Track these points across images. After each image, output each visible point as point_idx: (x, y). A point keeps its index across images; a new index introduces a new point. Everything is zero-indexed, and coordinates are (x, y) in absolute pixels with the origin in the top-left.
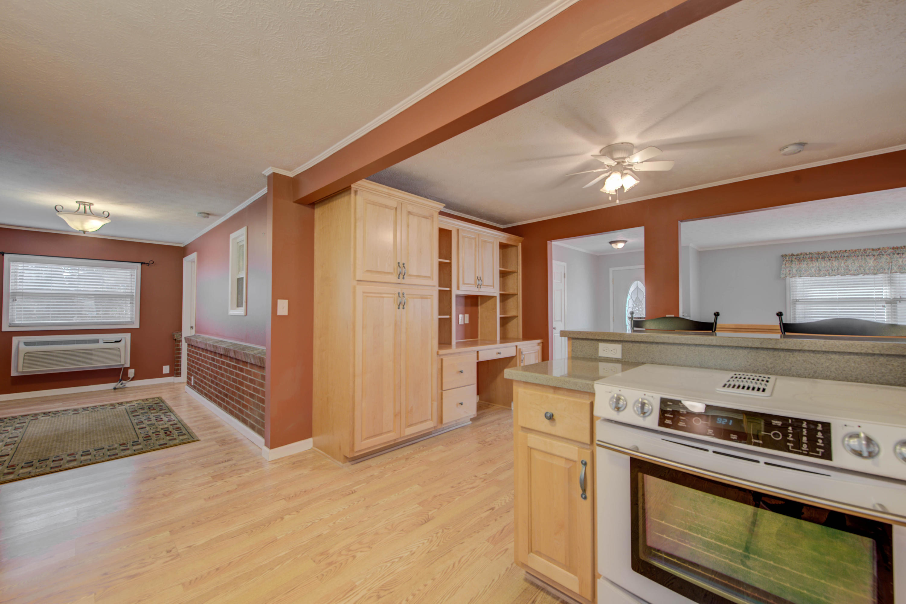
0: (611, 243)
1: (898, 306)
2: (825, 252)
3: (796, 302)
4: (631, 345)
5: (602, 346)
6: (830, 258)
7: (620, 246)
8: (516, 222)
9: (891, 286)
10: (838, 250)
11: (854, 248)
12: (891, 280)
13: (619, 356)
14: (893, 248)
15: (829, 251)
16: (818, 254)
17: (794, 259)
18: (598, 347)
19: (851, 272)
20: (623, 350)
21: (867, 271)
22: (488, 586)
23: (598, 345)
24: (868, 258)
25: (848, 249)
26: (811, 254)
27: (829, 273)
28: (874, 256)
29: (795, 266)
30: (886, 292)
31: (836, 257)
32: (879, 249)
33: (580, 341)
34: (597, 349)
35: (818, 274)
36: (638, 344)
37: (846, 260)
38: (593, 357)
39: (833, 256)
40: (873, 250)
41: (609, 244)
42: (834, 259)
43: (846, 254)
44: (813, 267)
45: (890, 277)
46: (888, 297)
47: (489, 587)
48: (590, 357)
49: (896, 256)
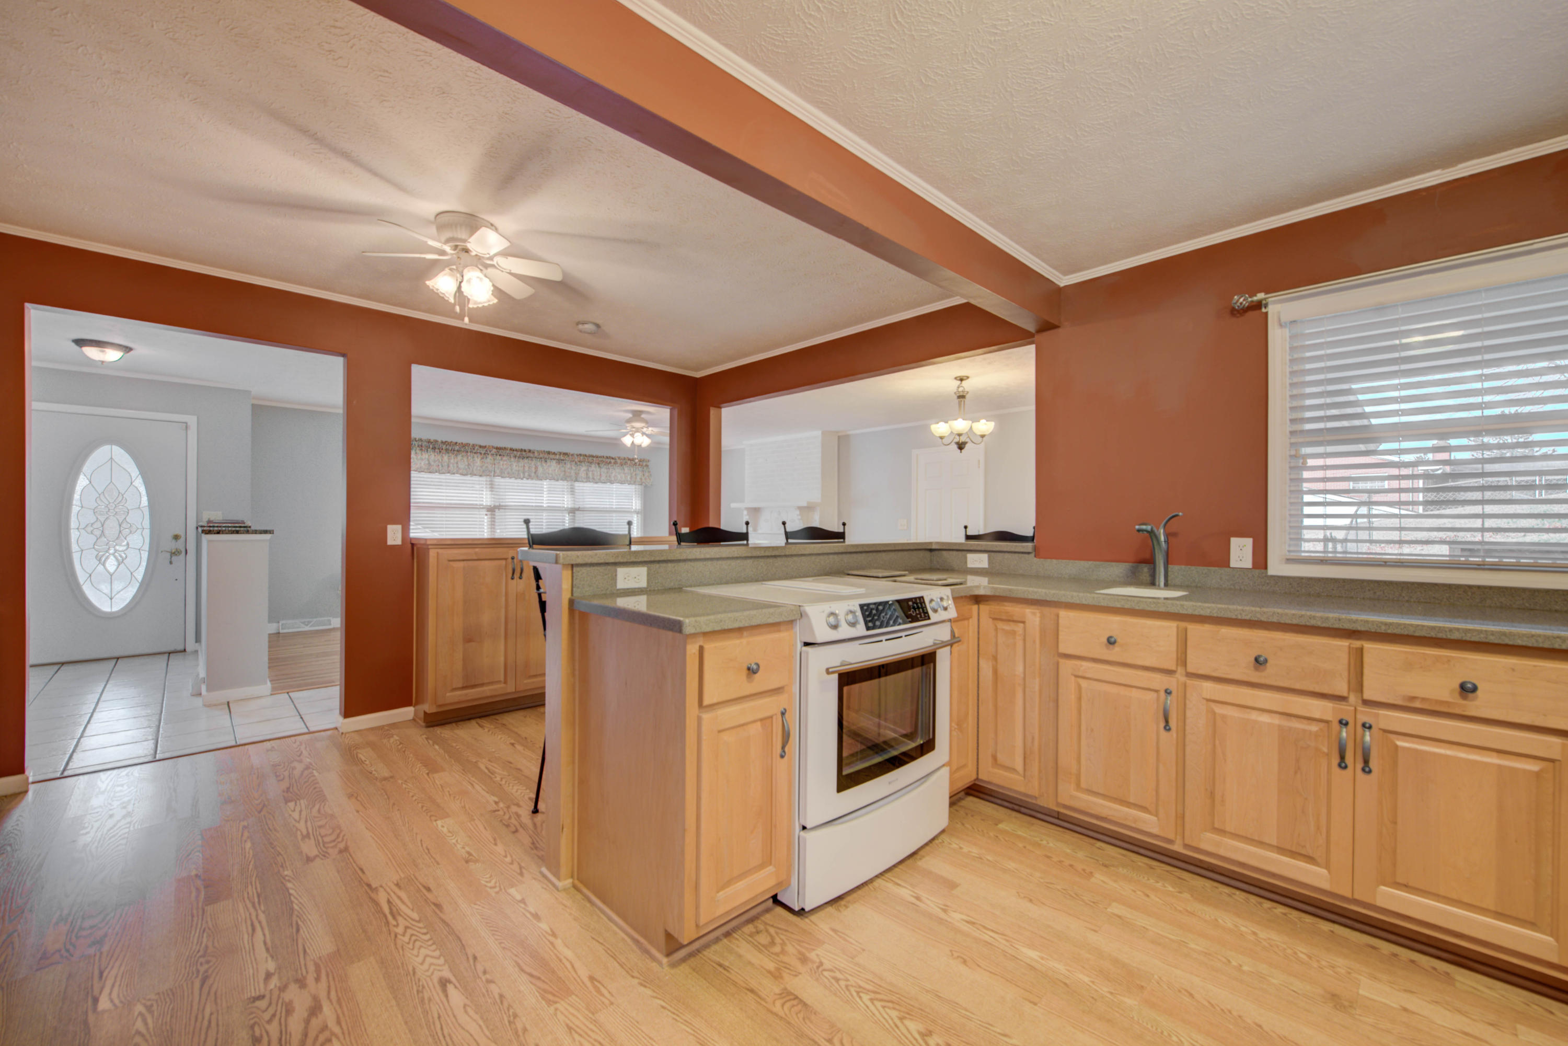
1: (497, 514)
2: (436, 441)
4: (657, 566)
5: (621, 572)
6: (440, 450)
7: (112, 355)
9: (492, 491)
10: (449, 440)
11: (465, 441)
12: (492, 484)
13: (643, 583)
14: (497, 448)
15: (440, 440)
16: (429, 442)
18: (616, 575)
19: (461, 471)
20: (648, 575)
21: (475, 472)
22: (675, 1016)
23: (616, 571)
24: (476, 456)
25: (459, 441)
26: (421, 440)
28: (481, 454)
30: (487, 499)
31: (447, 450)
32: (485, 447)
33: (588, 569)
34: (614, 578)
35: (428, 469)
36: (664, 565)
37: (456, 455)
38: (608, 592)
39: (444, 447)
40: (480, 447)
41: (73, 344)
42: (444, 451)
43: (457, 448)
44: (422, 459)
45: (491, 481)
46: (489, 504)
47: (678, 1015)
48: (604, 592)
49: (498, 457)
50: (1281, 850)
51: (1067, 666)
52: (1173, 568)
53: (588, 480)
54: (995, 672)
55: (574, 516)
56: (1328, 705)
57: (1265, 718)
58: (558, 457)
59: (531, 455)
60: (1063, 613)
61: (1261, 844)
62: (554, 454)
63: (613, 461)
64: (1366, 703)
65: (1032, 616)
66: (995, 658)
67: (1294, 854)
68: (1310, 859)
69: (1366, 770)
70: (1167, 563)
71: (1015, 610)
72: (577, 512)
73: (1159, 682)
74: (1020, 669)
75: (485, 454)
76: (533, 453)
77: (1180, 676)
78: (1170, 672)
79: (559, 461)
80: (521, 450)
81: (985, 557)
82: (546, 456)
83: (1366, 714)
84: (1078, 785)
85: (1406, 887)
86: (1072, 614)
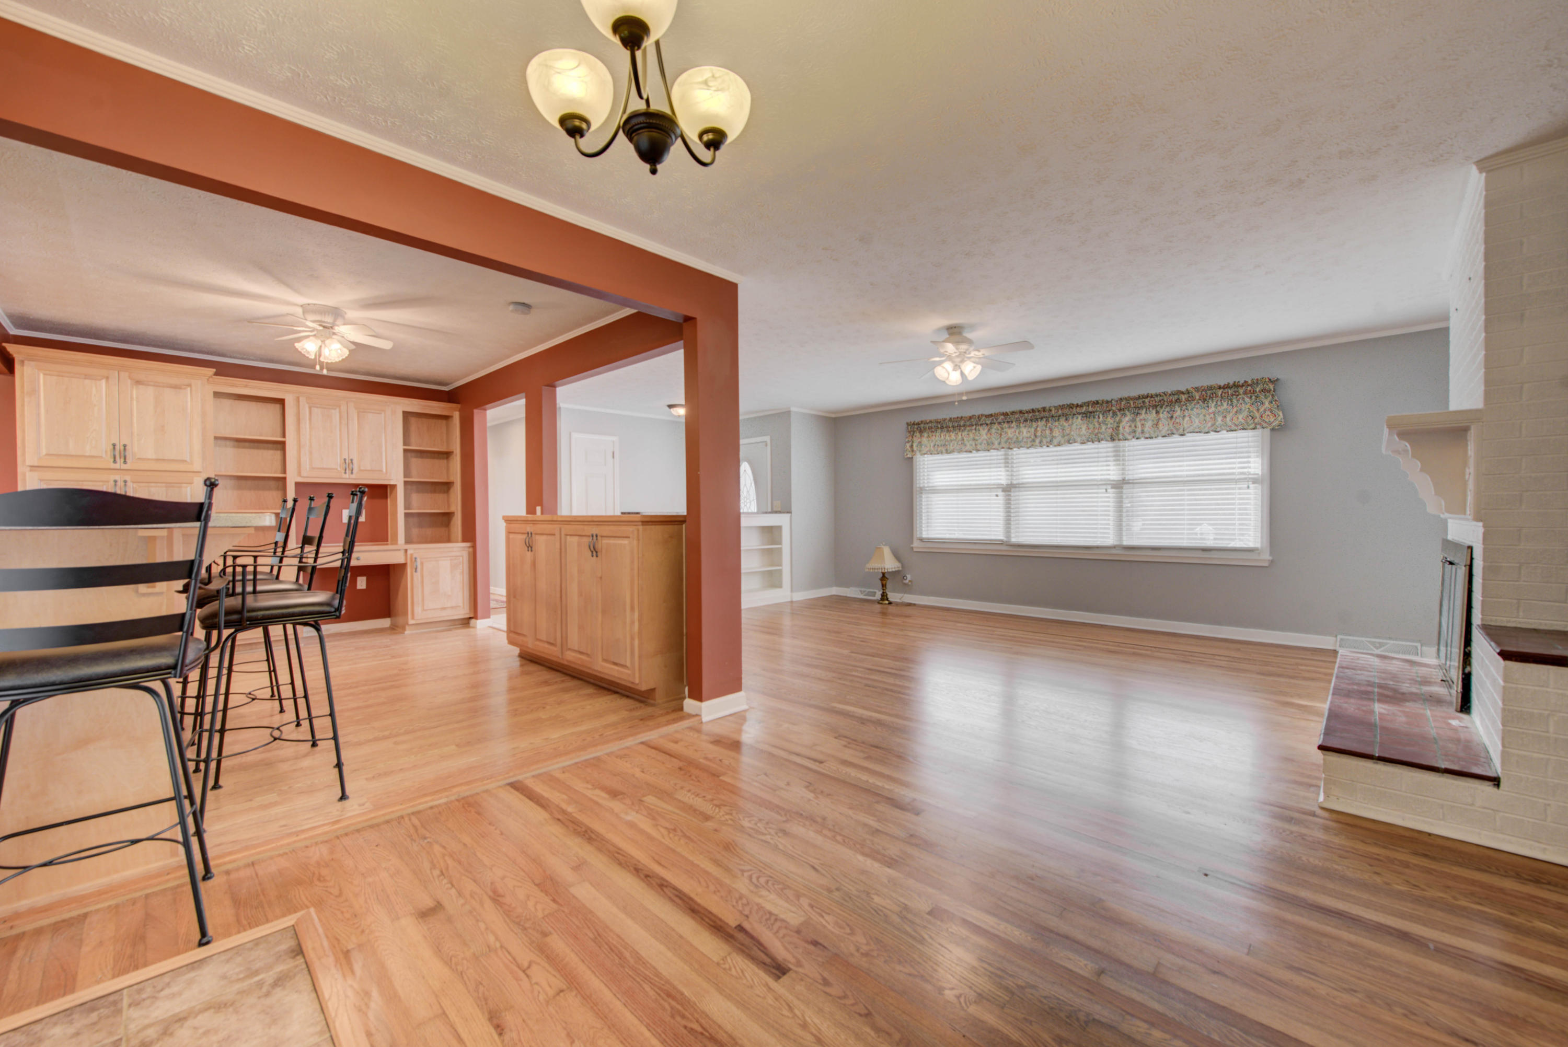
0: (670, 406)
1: (1012, 494)
3: (922, 490)
8: (451, 383)
9: (1005, 467)
11: (970, 414)
12: (1005, 458)
14: (1004, 414)
17: (915, 430)
21: (979, 447)
24: (981, 428)
25: (964, 415)
27: (947, 450)
28: (987, 425)
29: (926, 440)
31: (953, 427)
32: (992, 416)
37: (962, 431)
41: (667, 408)
42: (952, 429)
43: (962, 423)
45: (1005, 454)
46: (1004, 482)
49: (1005, 425)
53: (1135, 435)
55: (1122, 493)
58: (1084, 409)
59: (1046, 414)
62: (1077, 406)
63: (1183, 397)
72: (1126, 486)
75: (991, 423)
76: (1050, 410)
79: (1087, 415)
80: (1033, 411)
82: (1066, 411)
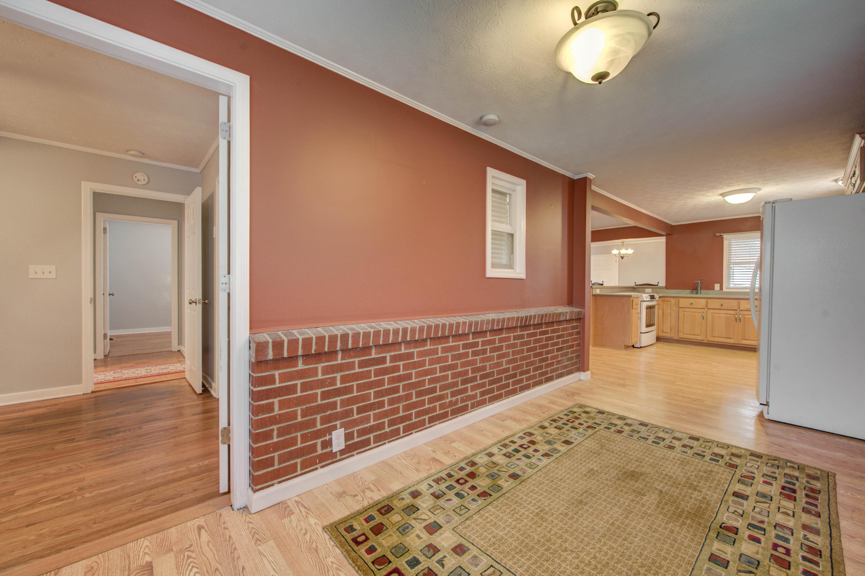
50: (725, 338)
51: (681, 310)
52: (702, 291)
54: (663, 313)
56: (734, 311)
57: (723, 315)
60: (680, 299)
61: (722, 337)
64: (741, 310)
65: (673, 301)
66: (663, 310)
67: (728, 338)
68: (730, 338)
69: (740, 321)
70: (701, 289)
71: (669, 299)
73: (702, 310)
74: (669, 311)
77: (706, 309)
78: (704, 309)
81: (651, 289)
83: (740, 312)
84: (684, 333)
85: (746, 340)
86: (682, 299)
